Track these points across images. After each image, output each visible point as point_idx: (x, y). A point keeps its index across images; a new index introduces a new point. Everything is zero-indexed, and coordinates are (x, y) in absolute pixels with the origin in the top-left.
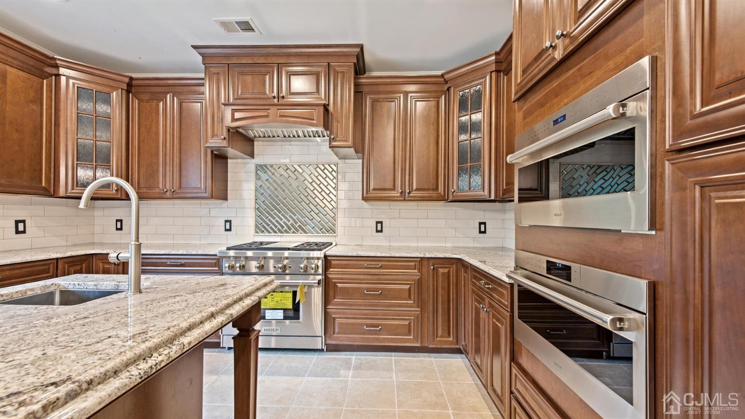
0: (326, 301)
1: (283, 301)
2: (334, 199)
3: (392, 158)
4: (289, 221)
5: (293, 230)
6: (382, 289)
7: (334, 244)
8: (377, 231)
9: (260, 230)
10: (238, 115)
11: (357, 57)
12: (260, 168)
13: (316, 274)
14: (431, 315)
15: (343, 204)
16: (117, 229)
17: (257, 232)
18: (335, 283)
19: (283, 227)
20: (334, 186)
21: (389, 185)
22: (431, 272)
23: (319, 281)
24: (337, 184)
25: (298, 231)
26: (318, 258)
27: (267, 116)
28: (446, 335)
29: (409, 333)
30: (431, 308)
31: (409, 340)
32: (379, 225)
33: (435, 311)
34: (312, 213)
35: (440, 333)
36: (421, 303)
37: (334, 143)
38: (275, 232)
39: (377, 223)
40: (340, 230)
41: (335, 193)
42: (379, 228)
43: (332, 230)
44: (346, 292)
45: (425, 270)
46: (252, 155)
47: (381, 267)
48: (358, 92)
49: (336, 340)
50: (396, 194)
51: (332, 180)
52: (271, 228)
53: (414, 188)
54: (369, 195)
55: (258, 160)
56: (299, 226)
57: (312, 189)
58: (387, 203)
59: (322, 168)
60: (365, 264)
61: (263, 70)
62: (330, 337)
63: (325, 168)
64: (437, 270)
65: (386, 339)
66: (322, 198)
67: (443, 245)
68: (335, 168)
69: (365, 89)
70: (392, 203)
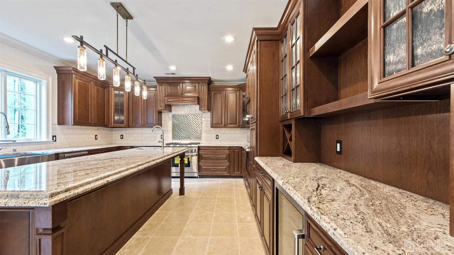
0: (199, 161)
2: (201, 127)
3: (221, 113)
4: (184, 135)
5: (186, 138)
6: (217, 157)
7: (201, 143)
8: (217, 139)
9: (174, 138)
10: (169, 100)
11: (209, 80)
12: (174, 116)
13: (195, 152)
14: (233, 165)
15: (204, 129)
16: (121, 138)
17: (173, 139)
18: (202, 155)
19: (182, 137)
20: (201, 122)
21: (220, 122)
22: (233, 151)
23: (197, 154)
24: (202, 122)
25: (188, 139)
26: (196, 147)
27: (179, 100)
28: (238, 171)
29: (226, 171)
30: (233, 163)
31: (226, 173)
32: (217, 136)
33: (234, 164)
34: (193, 132)
35: (236, 171)
36: (229, 161)
37: (201, 109)
38: (179, 139)
39: (216, 135)
40: (203, 138)
41: (201, 125)
42: (217, 137)
43: (200, 138)
44: (206, 158)
45: (231, 151)
46: (171, 111)
47: (217, 150)
48: (209, 90)
49: (202, 173)
50: (222, 125)
51: (200, 120)
52: (178, 137)
53: (229, 123)
54: (213, 126)
55: (173, 113)
56: (188, 137)
57: (193, 123)
58: (220, 128)
59: (197, 116)
60: (212, 149)
61: (177, 84)
62: (200, 173)
63: (198, 116)
64: (235, 151)
65: (218, 173)
66: (196, 127)
67: (240, 143)
68: (201, 116)
69: (211, 89)
70: (222, 128)
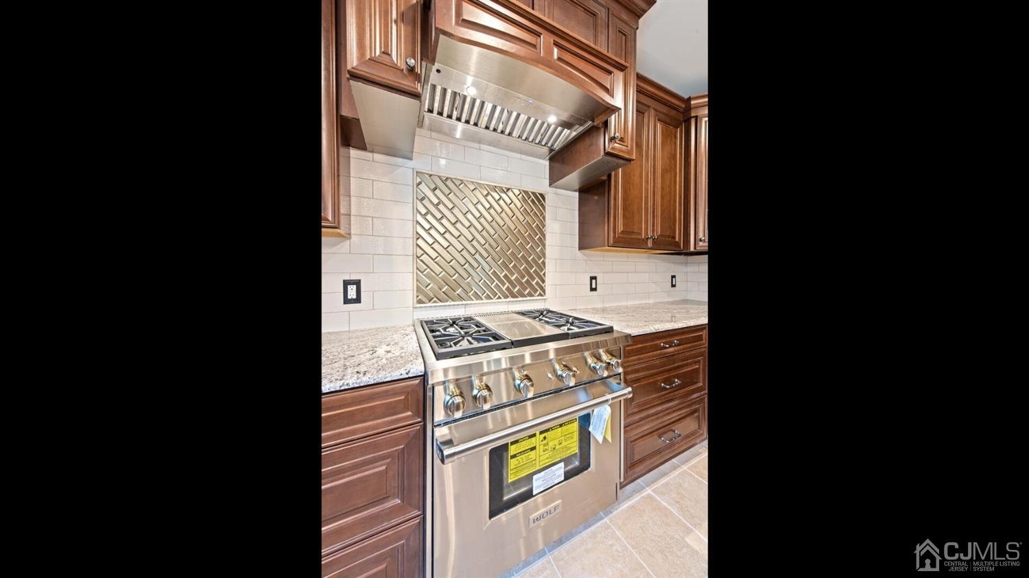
1: (564, 444)
8: (591, 290)
39: (591, 279)
42: (593, 284)
53: (659, 234)
60: (662, 344)
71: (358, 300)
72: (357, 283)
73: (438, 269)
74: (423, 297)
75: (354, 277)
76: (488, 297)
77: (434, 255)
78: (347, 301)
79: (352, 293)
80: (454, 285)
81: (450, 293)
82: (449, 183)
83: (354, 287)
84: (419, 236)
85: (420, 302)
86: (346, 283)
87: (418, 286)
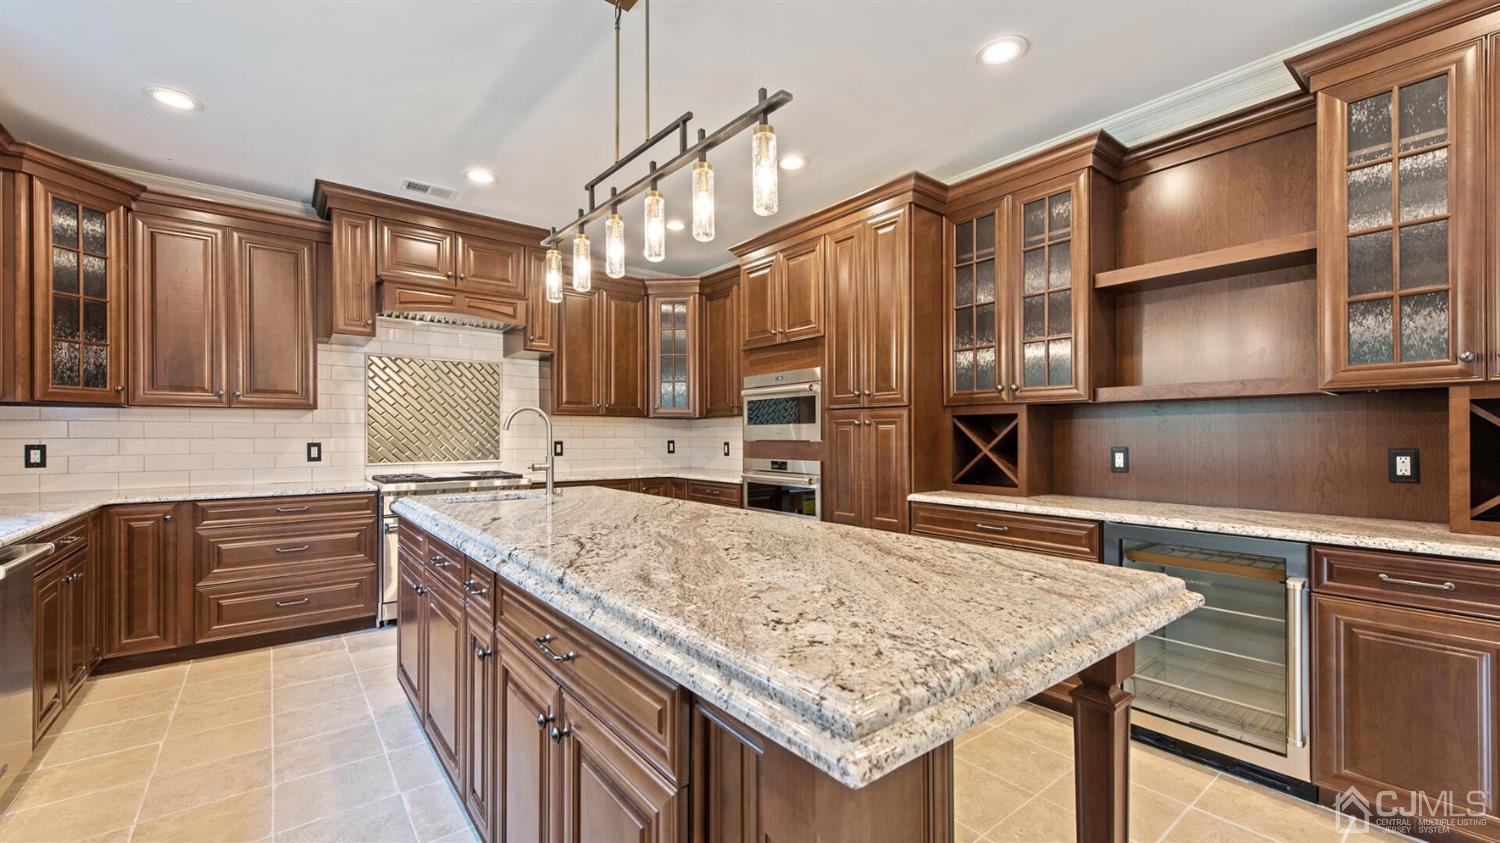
2: (497, 412)
3: (587, 365)
8: (556, 454)
20: (495, 393)
21: (585, 398)
24: (499, 391)
27: (451, 303)
32: (559, 446)
39: (556, 443)
40: (505, 454)
41: (497, 403)
42: (558, 449)
51: (493, 386)
53: (613, 401)
57: (463, 396)
58: (569, 419)
59: (479, 368)
63: (483, 368)
67: (632, 468)
68: (497, 369)
70: (574, 419)
71: (319, 459)
72: (318, 445)
73: (388, 435)
74: (373, 456)
75: (316, 441)
76: (437, 459)
77: (384, 422)
78: (310, 459)
79: (314, 452)
80: (402, 448)
81: (399, 454)
82: (398, 362)
83: (316, 449)
84: (370, 408)
85: (371, 461)
86: (310, 446)
87: (369, 449)
